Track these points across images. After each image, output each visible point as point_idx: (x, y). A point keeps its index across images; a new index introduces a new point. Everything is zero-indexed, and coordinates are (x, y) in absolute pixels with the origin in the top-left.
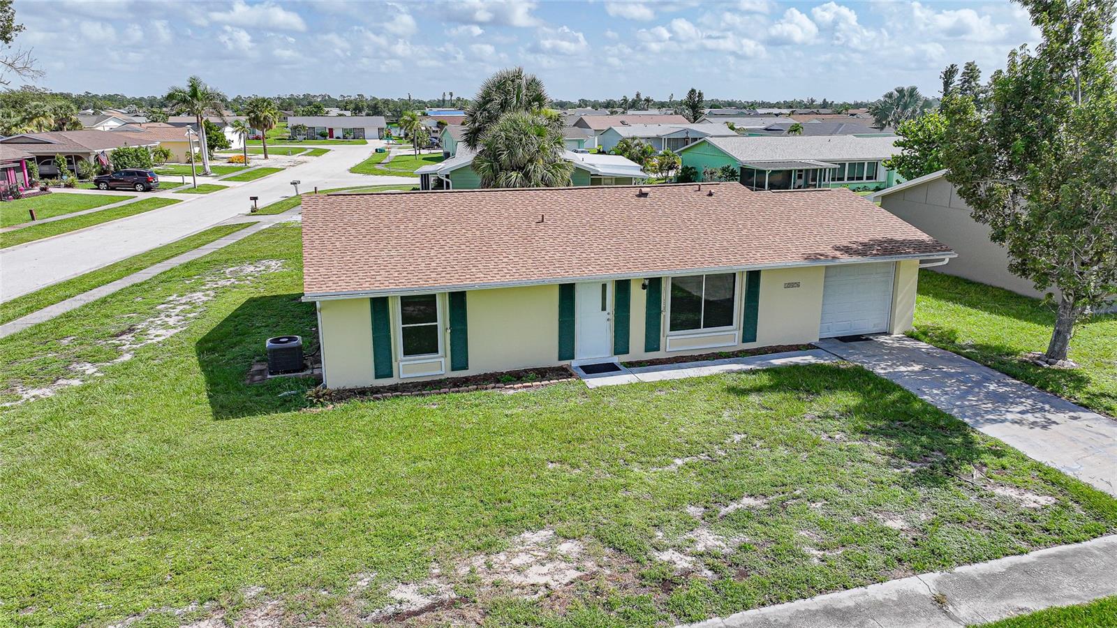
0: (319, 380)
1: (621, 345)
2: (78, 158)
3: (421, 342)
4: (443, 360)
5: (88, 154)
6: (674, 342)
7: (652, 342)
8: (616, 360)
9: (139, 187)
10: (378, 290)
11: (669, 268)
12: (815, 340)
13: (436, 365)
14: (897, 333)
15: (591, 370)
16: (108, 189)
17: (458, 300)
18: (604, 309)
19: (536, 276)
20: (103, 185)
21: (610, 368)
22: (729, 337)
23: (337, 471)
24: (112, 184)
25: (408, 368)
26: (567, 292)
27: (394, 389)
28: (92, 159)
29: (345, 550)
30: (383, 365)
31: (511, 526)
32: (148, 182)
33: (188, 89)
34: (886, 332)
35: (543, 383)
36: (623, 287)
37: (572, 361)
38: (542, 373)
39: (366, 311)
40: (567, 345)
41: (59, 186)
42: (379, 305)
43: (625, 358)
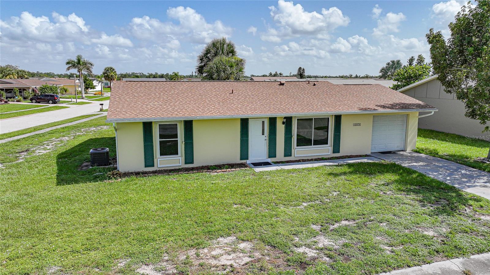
0: (116, 168)
1: (272, 153)
2: (24, 90)
4: (180, 158)
5: (29, 88)
6: (298, 152)
7: (288, 152)
8: (269, 160)
9: (51, 102)
10: (147, 118)
11: (296, 112)
12: (369, 153)
13: (177, 161)
14: (409, 150)
15: (256, 165)
16: (36, 103)
17: (189, 125)
18: (263, 134)
19: (228, 114)
20: (34, 101)
21: (267, 164)
22: (326, 150)
24: (38, 100)
25: (162, 162)
26: (245, 123)
27: (155, 172)
28: (30, 91)
30: (149, 160)
32: (55, 99)
33: (76, 61)
34: (403, 150)
35: (232, 170)
36: (273, 121)
37: (247, 160)
38: (232, 165)
40: (244, 154)
41: (14, 101)
42: (147, 126)
43: (274, 160)
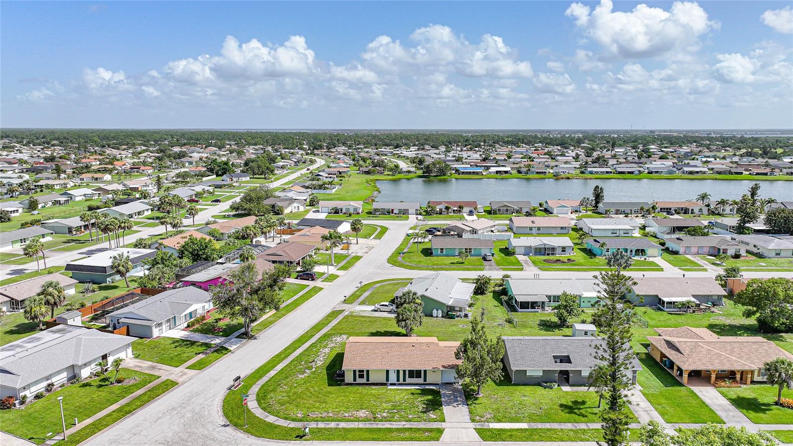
0: (344, 380)
1: (398, 380)
3: (361, 376)
4: (365, 379)
6: (408, 380)
7: (404, 380)
8: (397, 383)
10: (355, 368)
11: (407, 368)
13: (364, 381)
15: (392, 384)
17: (368, 371)
18: (395, 374)
19: (380, 368)
21: (394, 384)
22: (421, 381)
23: (343, 398)
25: (359, 381)
26: (388, 372)
27: (357, 384)
29: (341, 409)
30: (355, 380)
31: (362, 409)
35: (381, 386)
36: (398, 371)
37: (388, 382)
38: (382, 384)
39: (352, 373)
40: (387, 380)
43: (398, 383)
